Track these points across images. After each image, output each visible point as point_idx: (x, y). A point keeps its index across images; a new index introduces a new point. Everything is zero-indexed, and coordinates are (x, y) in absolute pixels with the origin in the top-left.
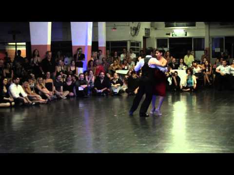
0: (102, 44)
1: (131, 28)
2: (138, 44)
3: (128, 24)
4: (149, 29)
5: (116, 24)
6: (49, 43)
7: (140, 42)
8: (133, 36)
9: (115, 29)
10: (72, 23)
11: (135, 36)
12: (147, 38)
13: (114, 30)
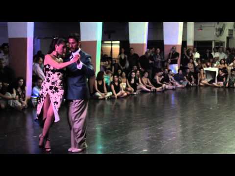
0: (190, 43)
1: (216, 29)
2: (221, 43)
3: (213, 25)
4: (232, 31)
5: (203, 25)
6: (145, 42)
7: (224, 42)
8: (218, 36)
9: (201, 29)
10: (164, 23)
11: (220, 37)
12: (231, 38)
13: (200, 31)
